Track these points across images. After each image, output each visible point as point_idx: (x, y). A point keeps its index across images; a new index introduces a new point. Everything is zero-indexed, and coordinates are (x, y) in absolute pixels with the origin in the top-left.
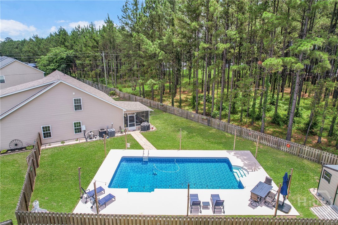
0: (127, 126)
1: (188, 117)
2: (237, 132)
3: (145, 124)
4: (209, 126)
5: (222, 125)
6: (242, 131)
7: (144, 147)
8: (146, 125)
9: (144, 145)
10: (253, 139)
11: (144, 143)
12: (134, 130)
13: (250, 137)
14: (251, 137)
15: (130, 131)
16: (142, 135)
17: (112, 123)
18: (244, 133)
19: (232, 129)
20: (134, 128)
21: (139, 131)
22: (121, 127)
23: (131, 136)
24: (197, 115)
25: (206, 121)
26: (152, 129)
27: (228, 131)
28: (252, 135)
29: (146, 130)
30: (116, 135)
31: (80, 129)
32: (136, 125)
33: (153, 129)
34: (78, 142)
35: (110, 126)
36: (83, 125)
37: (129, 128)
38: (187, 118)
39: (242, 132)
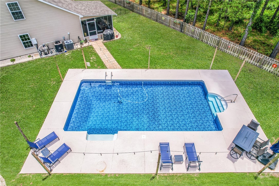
0: (88, 35)
1: (158, 19)
2: (214, 43)
3: (108, 32)
4: (181, 32)
5: (197, 32)
6: (221, 42)
7: (107, 64)
8: (110, 34)
9: (107, 61)
10: (232, 52)
11: (107, 59)
12: (96, 40)
13: (228, 49)
14: (230, 51)
15: (91, 41)
16: (104, 47)
17: (69, 33)
18: (222, 44)
19: (208, 38)
20: (97, 36)
21: (102, 40)
22: (80, 37)
23: (93, 48)
24: (169, 18)
25: (179, 26)
26: (117, 37)
27: (204, 40)
28: (231, 49)
29: (110, 39)
30: (75, 47)
31: (30, 42)
32: (99, 33)
33: (119, 37)
34: (30, 59)
35: (67, 37)
36: (33, 38)
37: (91, 37)
38: (157, 21)
39: (220, 44)
